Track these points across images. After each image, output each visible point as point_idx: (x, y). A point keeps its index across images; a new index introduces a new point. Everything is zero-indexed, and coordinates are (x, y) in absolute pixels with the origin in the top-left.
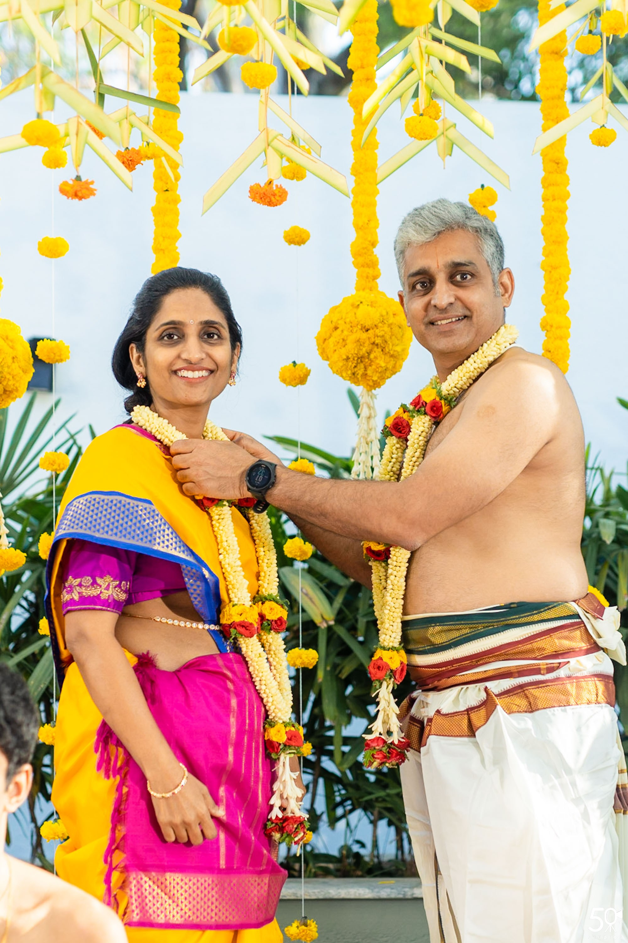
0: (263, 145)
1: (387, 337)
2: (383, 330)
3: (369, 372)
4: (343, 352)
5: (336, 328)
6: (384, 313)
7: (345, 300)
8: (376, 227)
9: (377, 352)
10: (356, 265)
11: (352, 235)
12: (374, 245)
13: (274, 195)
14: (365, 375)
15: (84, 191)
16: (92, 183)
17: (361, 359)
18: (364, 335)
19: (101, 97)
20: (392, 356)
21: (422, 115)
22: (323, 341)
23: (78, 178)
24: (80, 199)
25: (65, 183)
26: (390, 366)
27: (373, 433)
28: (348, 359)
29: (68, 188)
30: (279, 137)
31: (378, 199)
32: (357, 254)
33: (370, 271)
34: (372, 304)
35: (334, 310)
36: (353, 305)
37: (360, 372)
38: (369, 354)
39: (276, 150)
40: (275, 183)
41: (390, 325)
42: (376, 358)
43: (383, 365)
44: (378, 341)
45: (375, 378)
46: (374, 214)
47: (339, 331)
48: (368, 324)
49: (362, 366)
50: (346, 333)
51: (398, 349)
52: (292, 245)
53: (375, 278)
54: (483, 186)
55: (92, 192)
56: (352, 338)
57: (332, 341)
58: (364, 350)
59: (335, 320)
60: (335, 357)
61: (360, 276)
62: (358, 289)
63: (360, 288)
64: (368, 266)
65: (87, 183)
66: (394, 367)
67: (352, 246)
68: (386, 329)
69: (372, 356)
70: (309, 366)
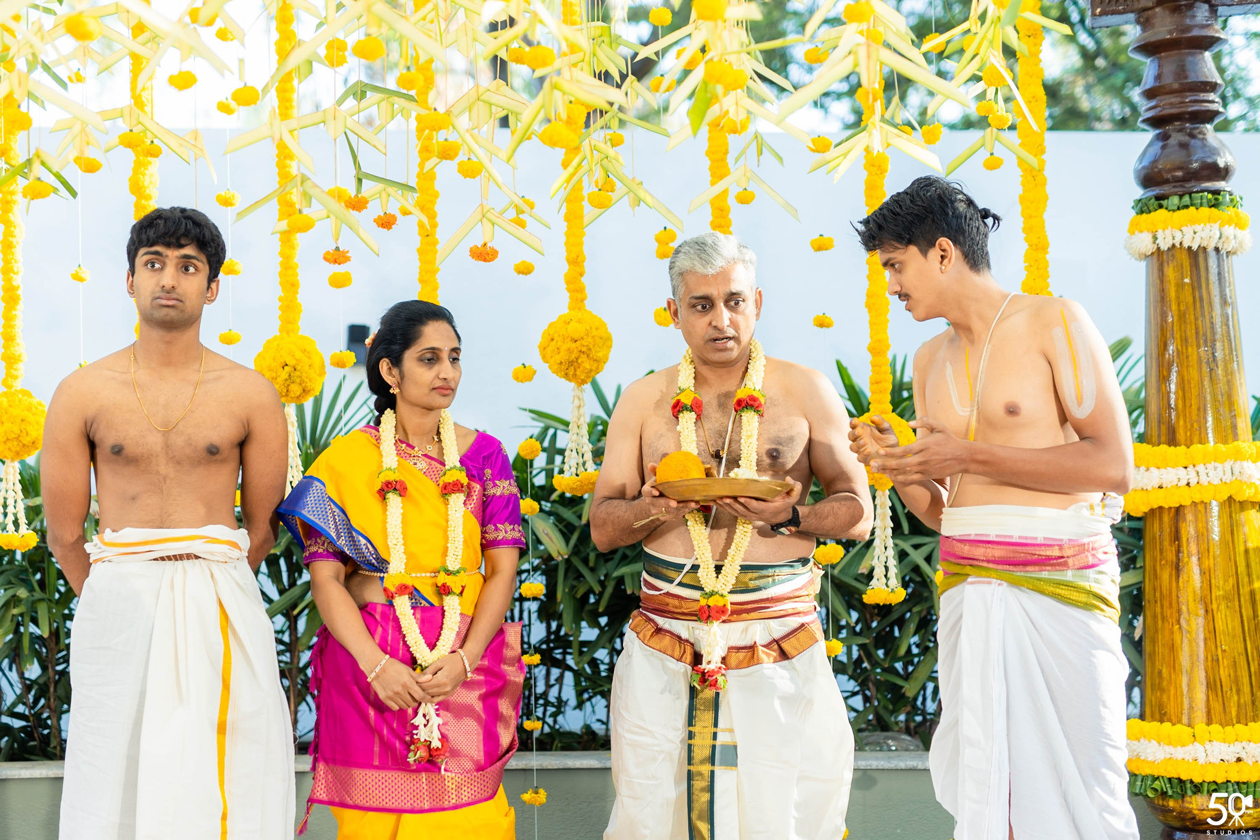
0: (480, 216)
1: (591, 347)
2: (588, 341)
3: (578, 373)
4: (558, 358)
5: (552, 340)
6: (588, 328)
7: (560, 317)
8: (583, 261)
9: (583, 358)
10: (569, 290)
11: (565, 267)
12: (581, 275)
13: (488, 254)
14: (575, 375)
15: (342, 259)
16: (348, 252)
17: (571, 363)
18: (573, 345)
19: (360, 181)
20: (595, 360)
21: (600, 190)
22: (543, 349)
23: (337, 249)
24: (340, 264)
25: (328, 253)
26: (594, 368)
27: (582, 420)
28: (561, 363)
29: (329, 257)
30: (492, 211)
31: (585, 239)
32: (568, 282)
33: (579, 296)
34: (579, 321)
35: (551, 325)
36: (565, 322)
37: (571, 372)
38: (577, 359)
39: (490, 220)
40: (489, 245)
41: (593, 337)
42: (582, 362)
43: (588, 367)
44: (584, 349)
45: (582, 377)
46: (582, 251)
47: (554, 342)
48: (576, 336)
49: (572, 368)
50: (559, 343)
51: (600, 355)
52: (521, 275)
53: (582, 300)
54: (665, 228)
55: (348, 259)
56: (564, 347)
57: (549, 350)
58: (573, 356)
59: (551, 333)
60: (552, 361)
61: (571, 298)
62: (570, 309)
63: (571, 308)
64: (577, 291)
65: (343, 252)
66: (597, 368)
67: (565, 276)
68: (590, 340)
69: (579, 361)
70: (534, 367)
